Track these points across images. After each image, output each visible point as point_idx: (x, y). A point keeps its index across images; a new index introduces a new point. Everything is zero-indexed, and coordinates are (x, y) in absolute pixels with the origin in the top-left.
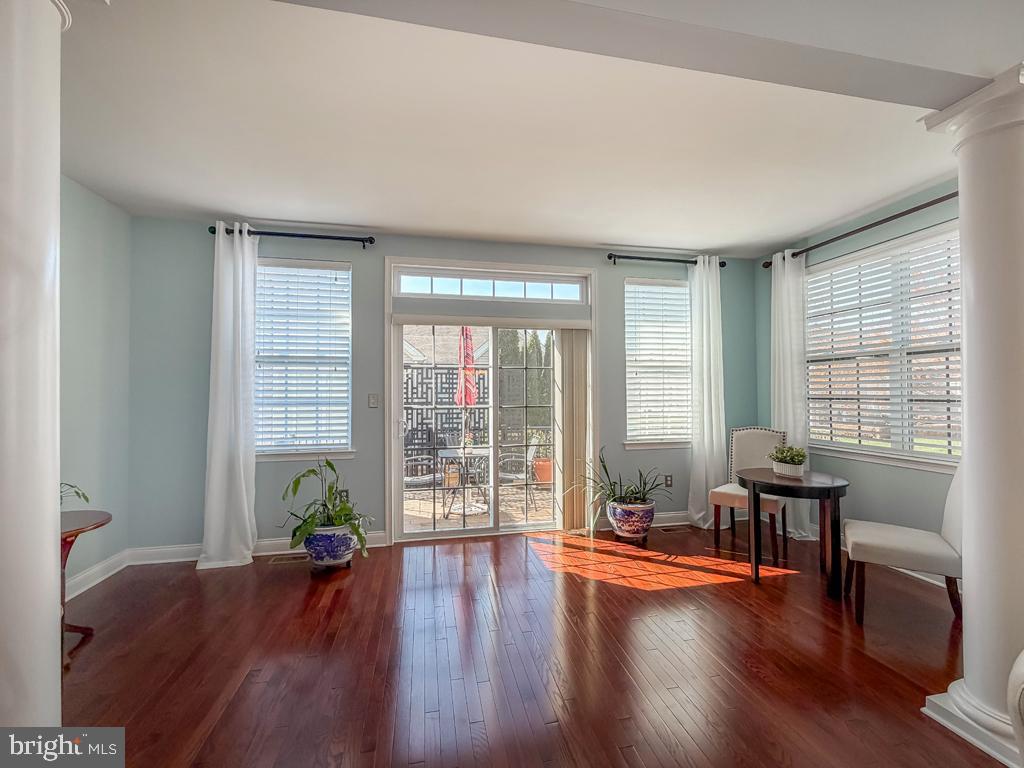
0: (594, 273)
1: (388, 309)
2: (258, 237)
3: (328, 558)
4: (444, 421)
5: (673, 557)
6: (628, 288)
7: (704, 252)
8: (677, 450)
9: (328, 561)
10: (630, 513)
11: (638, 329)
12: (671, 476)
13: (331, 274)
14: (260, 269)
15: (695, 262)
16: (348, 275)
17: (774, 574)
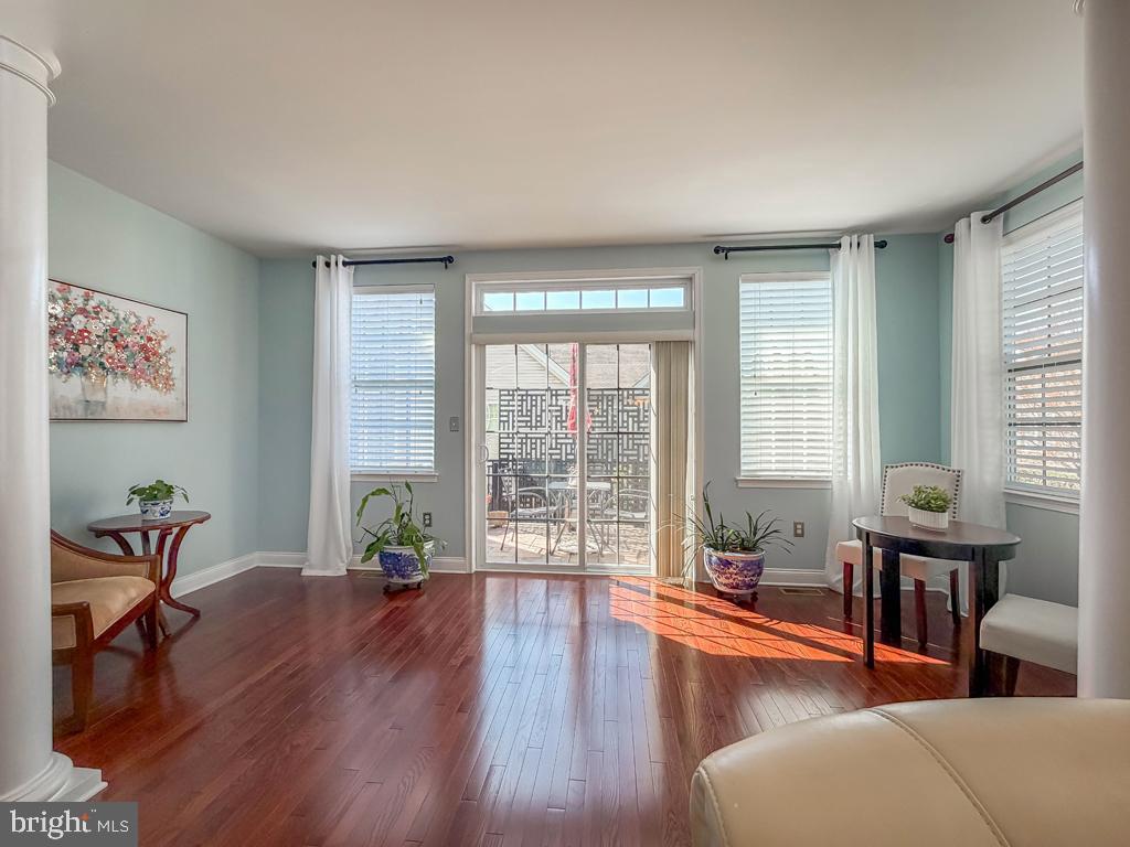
0: (698, 271)
1: (469, 329)
2: (353, 267)
3: (396, 576)
4: (569, 451)
5: (775, 621)
6: (743, 287)
7: (850, 231)
8: (811, 491)
9: (397, 580)
10: (727, 563)
11: (758, 338)
12: (803, 524)
13: (417, 297)
14: (357, 298)
15: (839, 246)
16: (432, 297)
17: (907, 660)
